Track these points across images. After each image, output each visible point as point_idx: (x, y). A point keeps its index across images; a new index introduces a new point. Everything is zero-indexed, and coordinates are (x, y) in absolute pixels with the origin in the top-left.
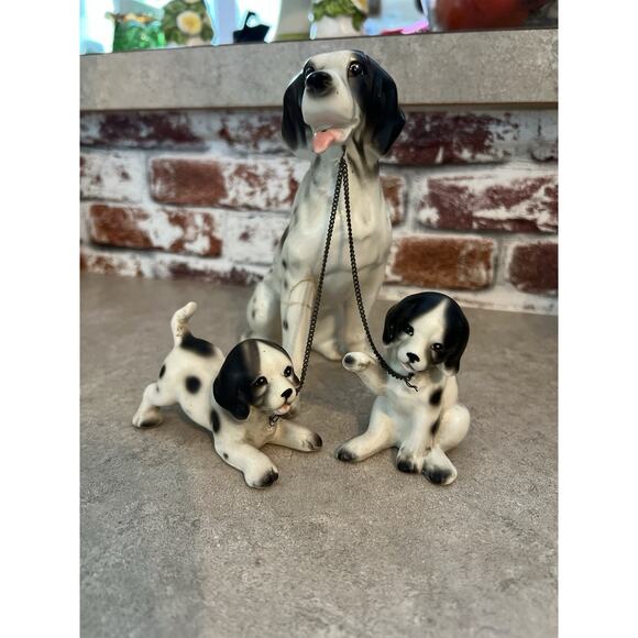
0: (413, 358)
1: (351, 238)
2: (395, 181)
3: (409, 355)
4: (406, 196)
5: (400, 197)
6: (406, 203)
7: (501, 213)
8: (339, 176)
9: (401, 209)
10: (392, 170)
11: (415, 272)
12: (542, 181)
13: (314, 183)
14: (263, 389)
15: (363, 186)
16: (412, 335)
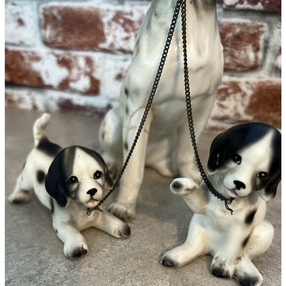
0: (239, 185)
1: (186, 68)
2: (258, 27)
3: (236, 182)
4: (267, 42)
5: (261, 43)
6: (266, 48)
8: (178, 7)
9: (260, 55)
10: (255, 16)
11: (266, 113)
13: (155, 15)
14: (75, 186)
15: (199, 18)
16: (239, 164)
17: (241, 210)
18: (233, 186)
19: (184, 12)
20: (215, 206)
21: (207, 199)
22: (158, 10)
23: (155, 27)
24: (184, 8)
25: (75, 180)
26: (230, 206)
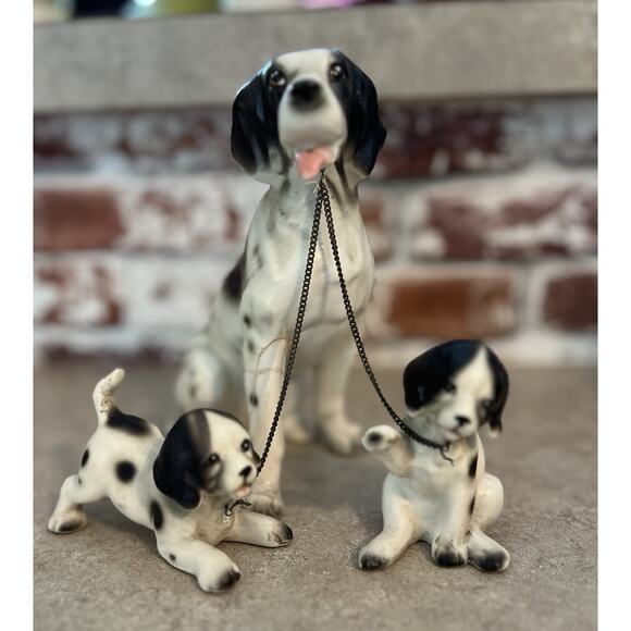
1: (342, 280)
3: (459, 418)
7: (522, 236)
8: (319, 204)
12: (567, 194)
13: (282, 214)
14: (216, 468)
15: (345, 215)
18: (455, 424)
21: (411, 453)
23: (283, 229)
24: (328, 205)
25: (216, 459)
26: (447, 455)
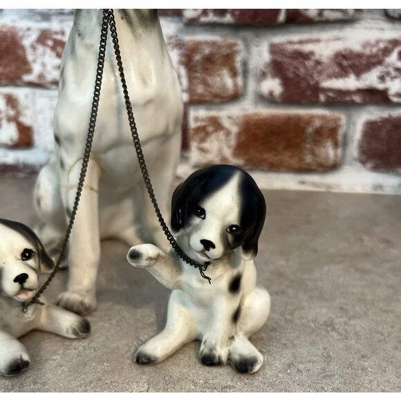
13: (79, 35)
16: (204, 218)
17: (221, 276)
18: (201, 247)
19: (114, 31)
20: (190, 276)
22: (81, 29)
23: (80, 51)
24: (113, 25)
